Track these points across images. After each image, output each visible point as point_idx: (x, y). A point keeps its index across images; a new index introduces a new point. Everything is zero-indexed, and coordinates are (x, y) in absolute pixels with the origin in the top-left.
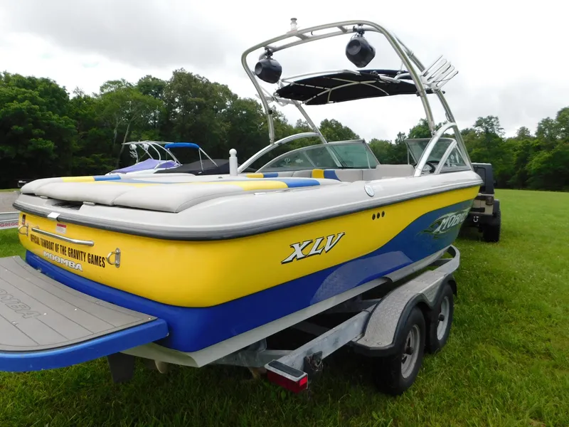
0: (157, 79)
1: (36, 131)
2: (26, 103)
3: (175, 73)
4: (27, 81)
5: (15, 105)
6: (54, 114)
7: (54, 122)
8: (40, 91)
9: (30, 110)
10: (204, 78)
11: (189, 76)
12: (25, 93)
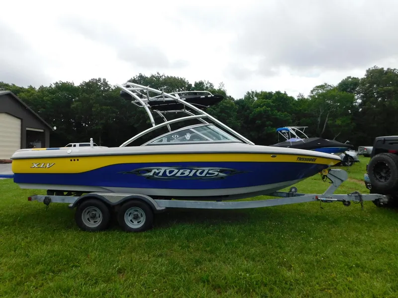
0: (355, 78)
1: (268, 123)
2: (264, 107)
3: (367, 71)
4: (268, 95)
5: (259, 109)
6: (278, 112)
7: (278, 116)
8: (273, 99)
9: (265, 111)
10: (395, 69)
11: (381, 71)
12: (265, 102)
